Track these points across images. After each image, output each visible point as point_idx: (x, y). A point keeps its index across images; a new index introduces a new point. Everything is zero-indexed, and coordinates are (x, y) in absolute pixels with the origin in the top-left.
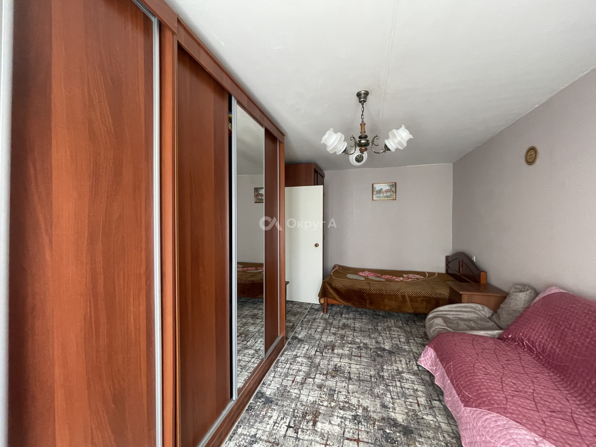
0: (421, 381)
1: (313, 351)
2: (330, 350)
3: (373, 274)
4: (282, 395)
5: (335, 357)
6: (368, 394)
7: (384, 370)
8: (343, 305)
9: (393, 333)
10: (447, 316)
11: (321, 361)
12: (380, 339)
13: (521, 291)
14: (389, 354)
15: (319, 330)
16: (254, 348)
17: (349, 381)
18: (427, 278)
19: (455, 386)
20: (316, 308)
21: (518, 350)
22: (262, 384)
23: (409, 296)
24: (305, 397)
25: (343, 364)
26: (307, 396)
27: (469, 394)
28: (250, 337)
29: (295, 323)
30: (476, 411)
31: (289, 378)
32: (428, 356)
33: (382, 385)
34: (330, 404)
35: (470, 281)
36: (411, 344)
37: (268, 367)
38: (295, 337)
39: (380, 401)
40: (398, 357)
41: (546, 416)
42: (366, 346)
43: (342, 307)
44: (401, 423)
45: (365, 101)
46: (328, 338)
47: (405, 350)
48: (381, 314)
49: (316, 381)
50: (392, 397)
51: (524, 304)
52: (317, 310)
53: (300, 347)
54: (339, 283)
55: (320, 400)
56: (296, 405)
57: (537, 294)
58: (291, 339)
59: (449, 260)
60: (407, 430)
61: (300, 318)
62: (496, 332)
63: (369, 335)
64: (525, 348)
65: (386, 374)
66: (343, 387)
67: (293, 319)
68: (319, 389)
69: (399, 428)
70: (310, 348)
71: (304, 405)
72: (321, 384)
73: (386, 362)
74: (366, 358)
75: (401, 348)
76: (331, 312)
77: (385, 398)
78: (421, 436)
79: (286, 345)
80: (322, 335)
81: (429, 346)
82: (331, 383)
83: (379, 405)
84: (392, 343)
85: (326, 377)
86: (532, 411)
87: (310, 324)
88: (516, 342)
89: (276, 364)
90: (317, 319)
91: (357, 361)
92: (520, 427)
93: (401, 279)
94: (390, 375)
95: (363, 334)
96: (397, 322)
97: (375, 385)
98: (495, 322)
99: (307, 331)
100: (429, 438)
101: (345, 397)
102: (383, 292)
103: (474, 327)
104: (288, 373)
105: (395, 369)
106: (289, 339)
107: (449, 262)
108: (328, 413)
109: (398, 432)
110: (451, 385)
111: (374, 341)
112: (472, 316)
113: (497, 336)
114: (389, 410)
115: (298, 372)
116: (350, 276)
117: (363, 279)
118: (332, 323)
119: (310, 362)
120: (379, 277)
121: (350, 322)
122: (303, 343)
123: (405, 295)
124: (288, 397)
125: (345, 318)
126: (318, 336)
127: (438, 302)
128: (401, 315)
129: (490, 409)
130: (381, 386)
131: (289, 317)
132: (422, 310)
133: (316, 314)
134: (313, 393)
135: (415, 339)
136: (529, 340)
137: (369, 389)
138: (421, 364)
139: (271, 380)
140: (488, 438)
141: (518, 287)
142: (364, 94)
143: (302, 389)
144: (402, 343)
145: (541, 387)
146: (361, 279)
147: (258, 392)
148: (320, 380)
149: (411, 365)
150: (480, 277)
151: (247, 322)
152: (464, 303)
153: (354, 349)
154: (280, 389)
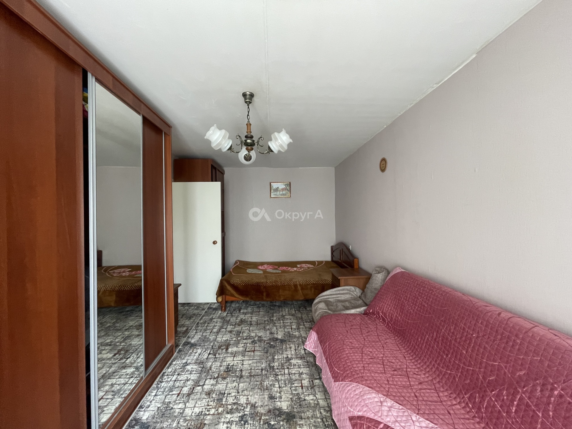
0: (306, 364)
1: (206, 354)
2: (224, 350)
3: (272, 267)
4: (162, 415)
5: (229, 356)
6: (258, 389)
7: (275, 360)
8: (242, 301)
9: (286, 322)
10: (329, 300)
11: (213, 363)
12: (274, 330)
13: (379, 273)
14: (281, 342)
15: (215, 330)
16: (135, 365)
17: (240, 379)
18: (317, 266)
19: (329, 364)
20: (214, 307)
21: (376, 322)
22: (139, 408)
23: (300, 285)
24: (190, 411)
25: (236, 362)
26: (193, 408)
27: (338, 370)
28: (131, 353)
29: (189, 327)
30: (342, 384)
31: (174, 392)
32: (312, 339)
33: (272, 376)
34: (217, 410)
35: (347, 266)
36: (301, 330)
37: (150, 384)
38: (187, 342)
39: (268, 393)
40: (289, 344)
41: (390, 375)
42: (260, 339)
43: (241, 302)
44: (285, 411)
45: (250, 103)
46: (222, 338)
47: (295, 337)
48: (277, 304)
49: (205, 388)
50: (279, 385)
51: (381, 283)
52: (216, 309)
53: (191, 353)
54: (237, 280)
55: (207, 409)
56: (178, 423)
57: (389, 273)
58: (182, 346)
59: (334, 250)
60: (290, 416)
61: (196, 320)
62: (363, 309)
63: (264, 327)
64: (381, 319)
65: (276, 364)
66: (234, 388)
67: (187, 323)
68: (208, 396)
69: (283, 417)
70: (203, 352)
71: (187, 420)
72: (210, 390)
73: (278, 352)
74: (259, 352)
75: (292, 336)
76: (229, 310)
77: (273, 389)
78: (301, 418)
79: (175, 354)
80: (218, 335)
81: (313, 330)
82: (221, 387)
83: (266, 398)
84: (285, 332)
85: (217, 381)
86: (381, 374)
87: (206, 325)
88: (375, 315)
89: (160, 378)
90: (215, 318)
91: (250, 356)
92: (371, 392)
93: (295, 269)
94: (280, 364)
95: (258, 327)
96: (290, 310)
97: (265, 377)
98: (363, 300)
99: (201, 333)
100: (308, 418)
101: (234, 399)
102: (278, 283)
103: (348, 307)
104: (173, 386)
105: (285, 357)
106: (180, 345)
107: (334, 251)
108: (214, 421)
109: (281, 421)
110: (326, 364)
111: (268, 332)
112: (347, 297)
113: (363, 312)
114: (275, 400)
115: (186, 382)
116: (249, 271)
117: (261, 272)
118: (229, 320)
119: (201, 367)
120: (276, 269)
121: (247, 317)
122: (195, 348)
123: (297, 284)
124: (170, 416)
125: (243, 313)
126: (213, 337)
127: (324, 288)
128: (295, 303)
129: (351, 380)
130: (270, 378)
131: (184, 321)
132: (310, 297)
133: (214, 314)
134: (200, 403)
135: (305, 324)
136: (382, 312)
137: (259, 383)
138: (307, 348)
139: (151, 400)
140: (349, 408)
141: (377, 269)
142: (249, 95)
143: (188, 402)
144: (293, 330)
145: (388, 351)
146: (259, 273)
147: (131, 420)
148: (210, 386)
149: (299, 350)
150: (354, 262)
151: (130, 335)
152: (342, 286)
153: (248, 345)
154: (162, 408)
